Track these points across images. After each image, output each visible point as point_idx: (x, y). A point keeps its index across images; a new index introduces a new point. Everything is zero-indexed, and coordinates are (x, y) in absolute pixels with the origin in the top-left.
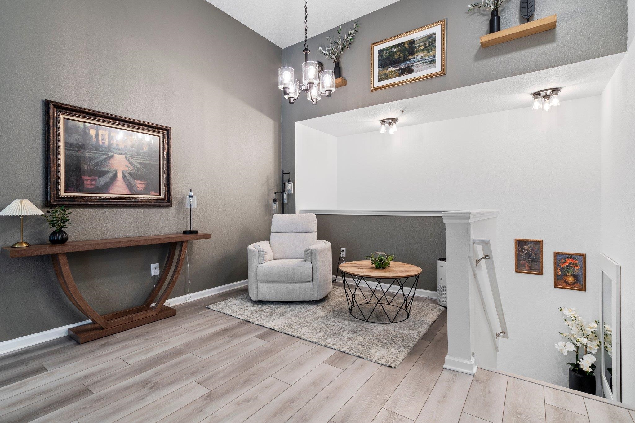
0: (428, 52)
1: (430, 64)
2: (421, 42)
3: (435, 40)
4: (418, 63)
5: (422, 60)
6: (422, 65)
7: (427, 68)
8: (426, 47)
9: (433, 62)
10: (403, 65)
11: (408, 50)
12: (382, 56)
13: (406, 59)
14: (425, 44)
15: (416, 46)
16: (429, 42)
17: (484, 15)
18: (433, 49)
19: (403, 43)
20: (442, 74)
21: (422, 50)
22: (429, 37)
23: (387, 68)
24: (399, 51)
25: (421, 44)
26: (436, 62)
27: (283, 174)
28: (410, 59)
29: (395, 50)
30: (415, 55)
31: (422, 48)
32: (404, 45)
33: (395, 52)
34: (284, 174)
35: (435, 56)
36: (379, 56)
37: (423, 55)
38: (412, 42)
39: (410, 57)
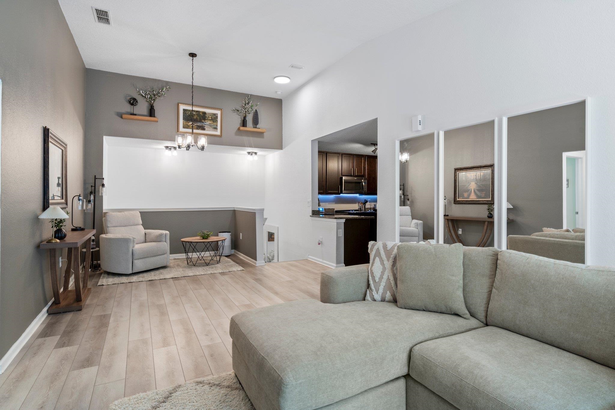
0: (213, 122)
1: (214, 129)
2: (210, 115)
3: (217, 117)
4: (208, 126)
5: (210, 125)
6: (210, 128)
7: (213, 131)
8: (212, 119)
9: (216, 128)
10: (199, 124)
11: (202, 117)
12: (186, 113)
13: (200, 121)
14: (212, 117)
15: (207, 116)
16: (214, 117)
17: (239, 115)
18: (216, 122)
19: (200, 111)
20: (220, 136)
21: (210, 120)
22: (215, 114)
23: (188, 122)
24: (197, 115)
25: (210, 117)
26: (217, 129)
27: (95, 178)
28: (203, 122)
29: (194, 113)
30: (206, 121)
31: (210, 119)
32: (200, 112)
33: (194, 115)
34: (97, 178)
35: (217, 126)
36: (183, 112)
37: (210, 122)
38: (204, 113)
39: (203, 121)
